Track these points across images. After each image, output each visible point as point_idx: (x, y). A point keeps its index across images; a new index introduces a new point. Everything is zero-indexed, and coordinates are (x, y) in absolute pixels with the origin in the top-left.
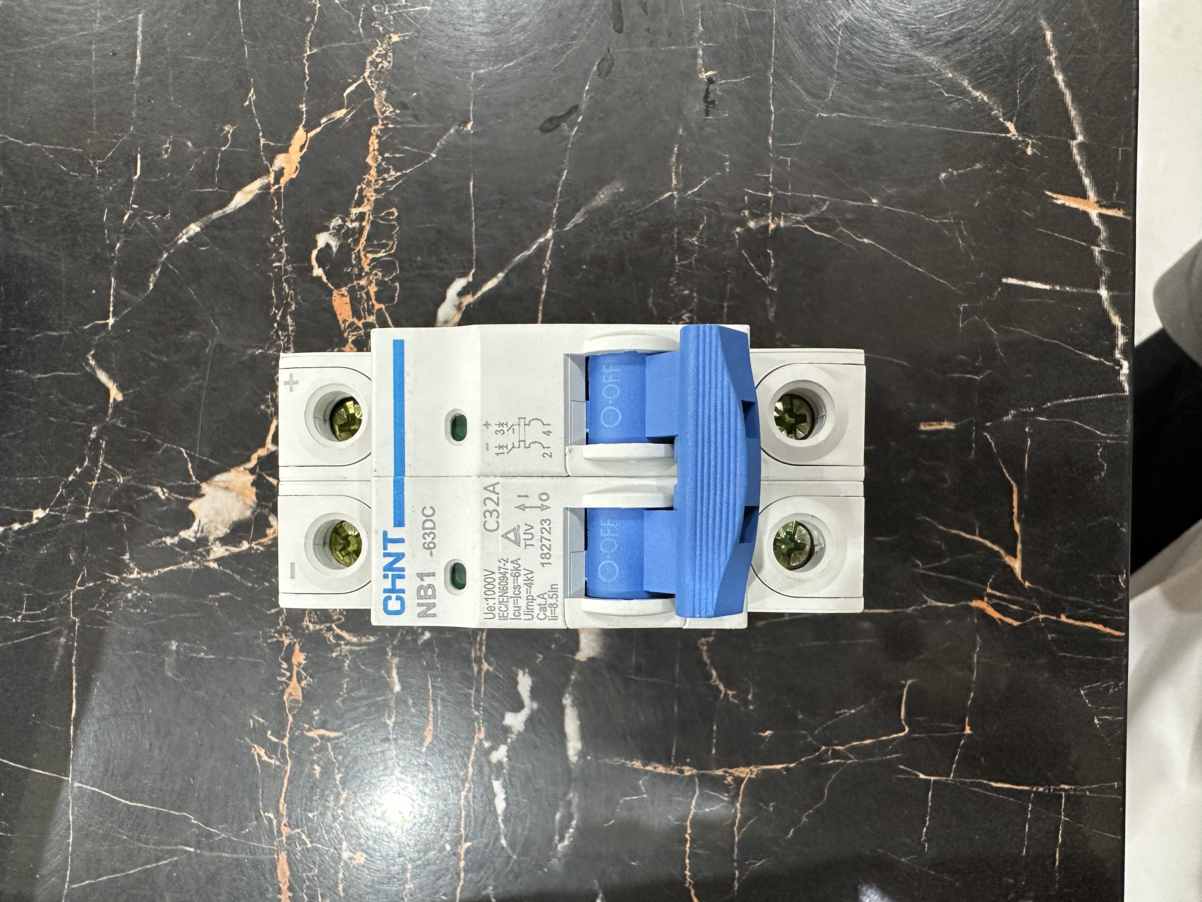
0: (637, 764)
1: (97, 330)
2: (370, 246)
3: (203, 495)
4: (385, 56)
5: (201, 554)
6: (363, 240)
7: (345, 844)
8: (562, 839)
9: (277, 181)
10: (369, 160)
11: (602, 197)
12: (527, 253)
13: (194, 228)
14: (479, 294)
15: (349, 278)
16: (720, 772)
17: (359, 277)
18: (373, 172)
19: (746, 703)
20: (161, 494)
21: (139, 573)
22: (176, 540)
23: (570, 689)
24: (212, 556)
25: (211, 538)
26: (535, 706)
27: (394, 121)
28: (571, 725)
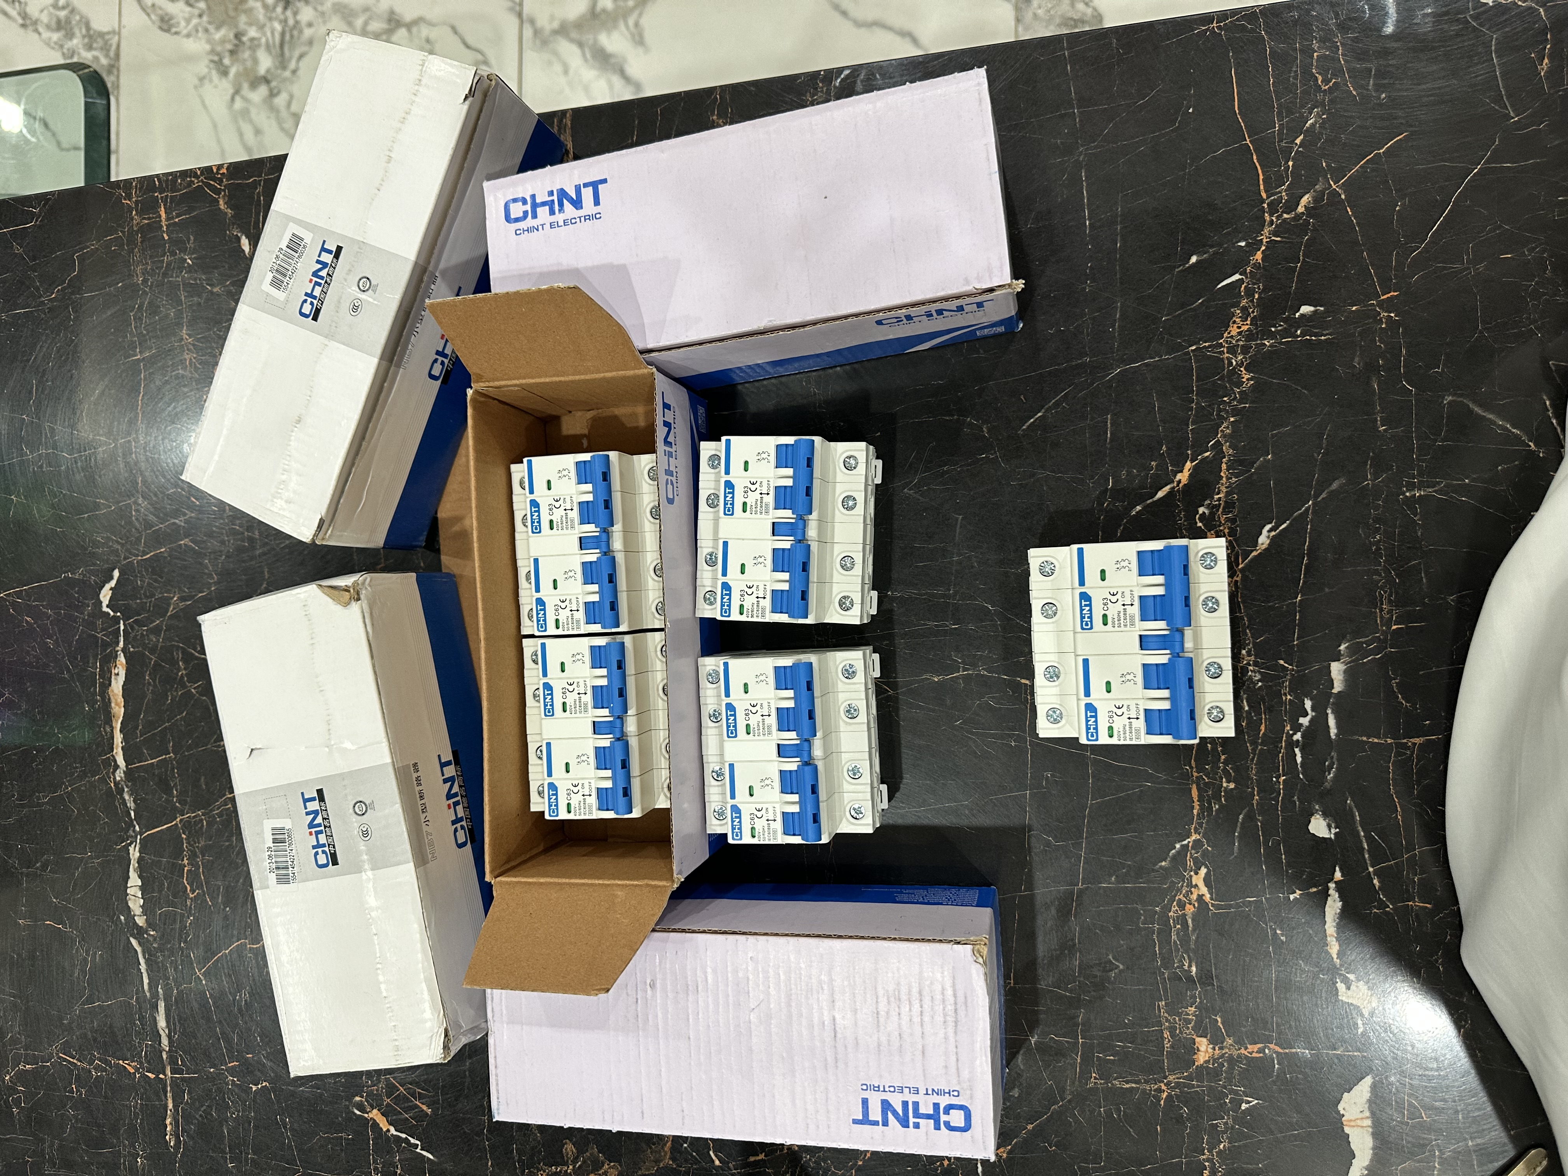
0: (1365, 739)
2: (1224, 512)
4: (1227, 428)
6: (1221, 510)
7: (1224, 780)
8: (1329, 774)
9: (1178, 485)
10: (1222, 474)
11: (1335, 485)
12: (1300, 512)
13: (1139, 508)
14: (1278, 531)
15: (1215, 526)
16: (1405, 741)
17: (1220, 526)
18: (1224, 479)
19: (1417, 709)
23: (1330, 706)
26: (1314, 714)
27: (1233, 456)
28: (1332, 721)
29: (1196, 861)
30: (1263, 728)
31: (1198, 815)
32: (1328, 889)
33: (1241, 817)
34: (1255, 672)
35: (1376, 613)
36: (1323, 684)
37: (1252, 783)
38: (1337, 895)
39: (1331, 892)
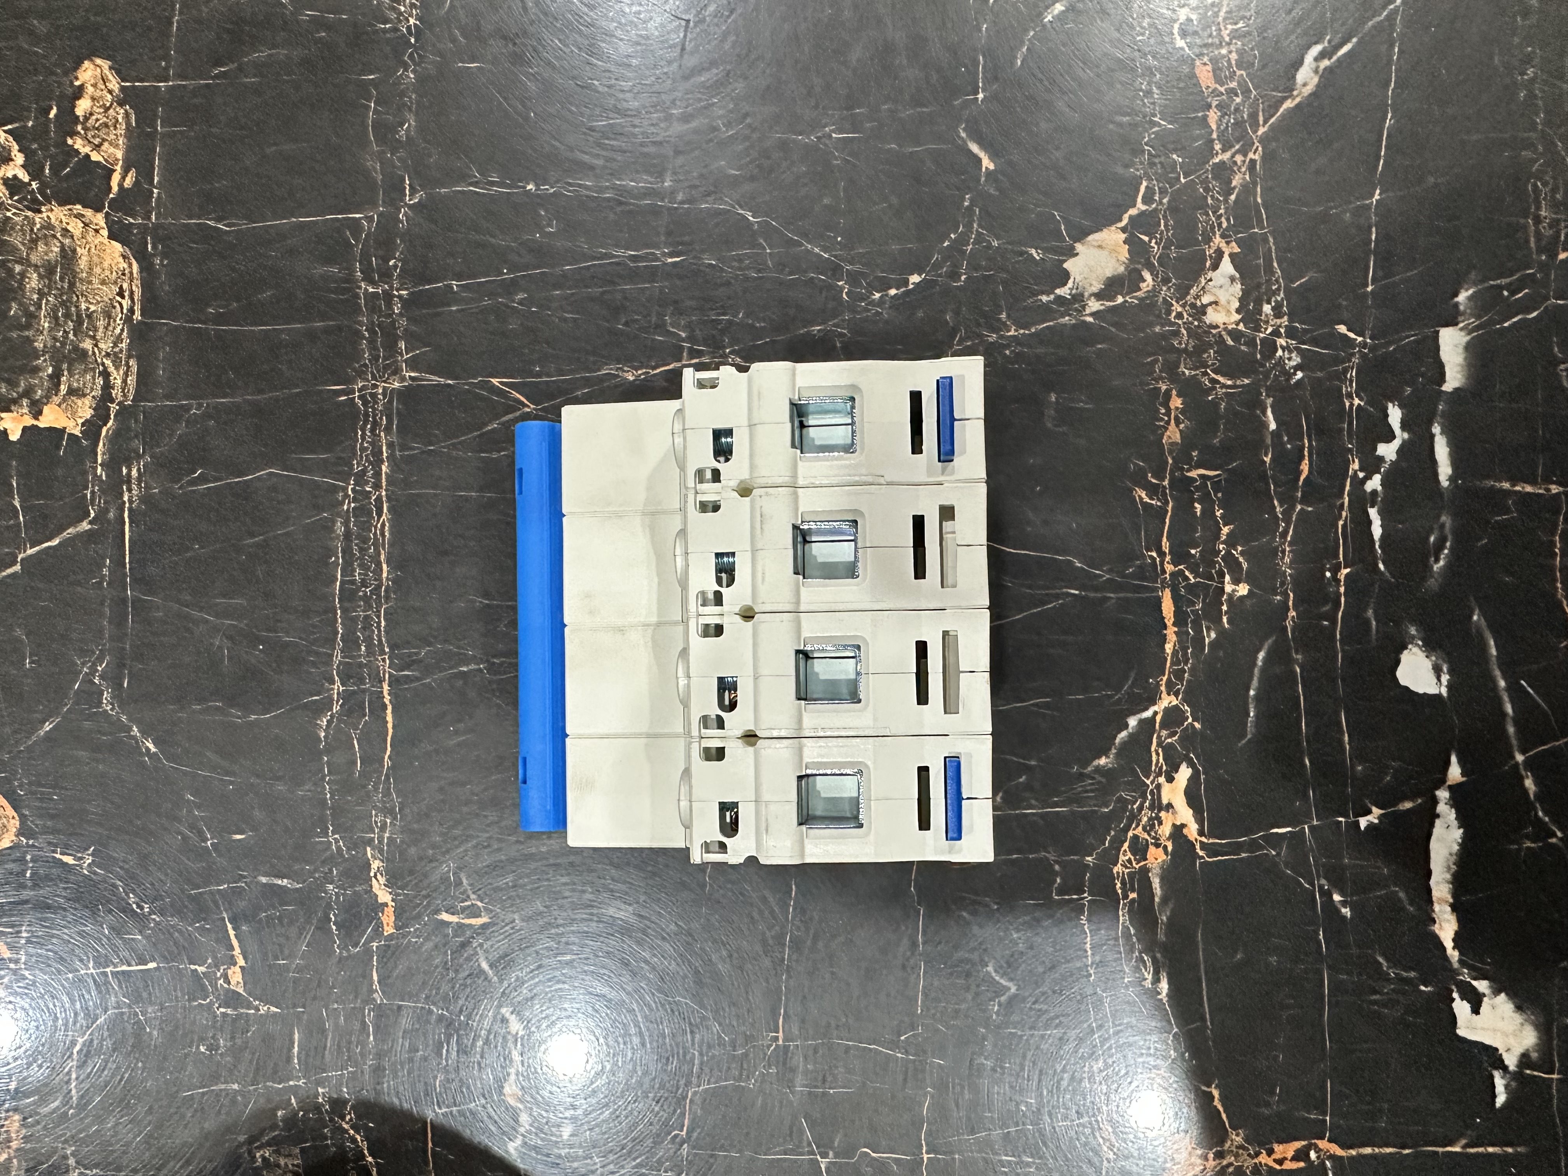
0: (1506, 485)
1: (966, 104)
2: (1230, 18)
3: (1077, 254)
5: (1076, 310)
7: (1227, 578)
8: (1437, 560)
12: (1378, 19)
13: (1059, 8)
14: (1335, 58)
17: (1220, 46)
20: (1035, 255)
21: (1016, 330)
22: (1052, 297)
23: (1439, 418)
24: (1088, 311)
25: (1086, 294)
26: (1406, 436)
28: (1442, 451)
29: (1169, 751)
30: (1305, 467)
31: (1175, 653)
32: (1435, 801)
33: (1261, 655)
34: (1290, 352)
35: (1525, 227)
36: (1423, 375)
37: (1283, 583)
38: (1452, 815)
39: (1442, 808)
